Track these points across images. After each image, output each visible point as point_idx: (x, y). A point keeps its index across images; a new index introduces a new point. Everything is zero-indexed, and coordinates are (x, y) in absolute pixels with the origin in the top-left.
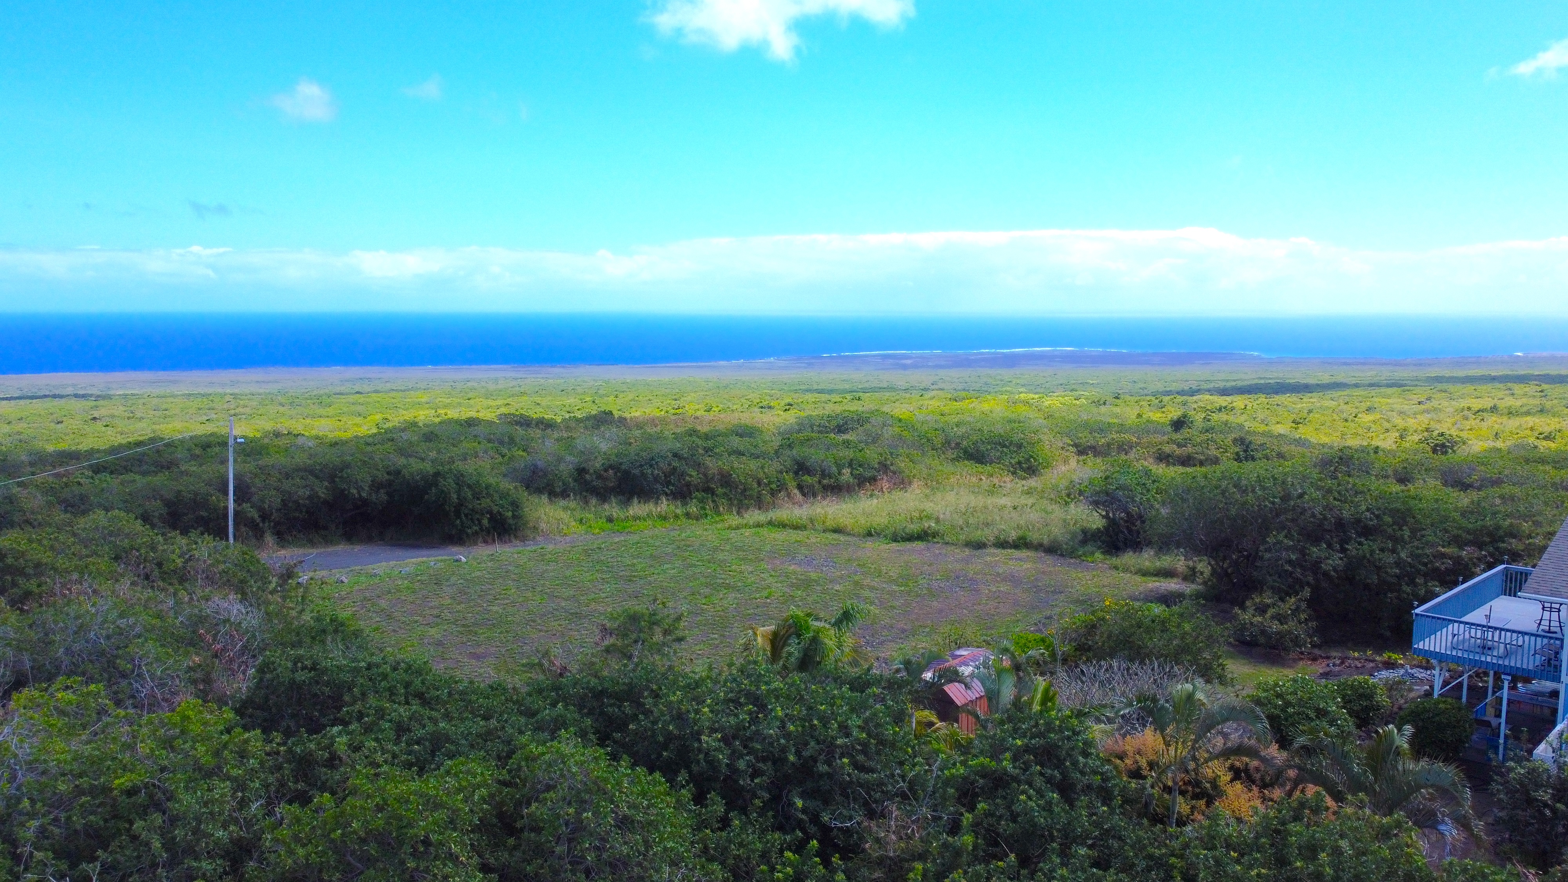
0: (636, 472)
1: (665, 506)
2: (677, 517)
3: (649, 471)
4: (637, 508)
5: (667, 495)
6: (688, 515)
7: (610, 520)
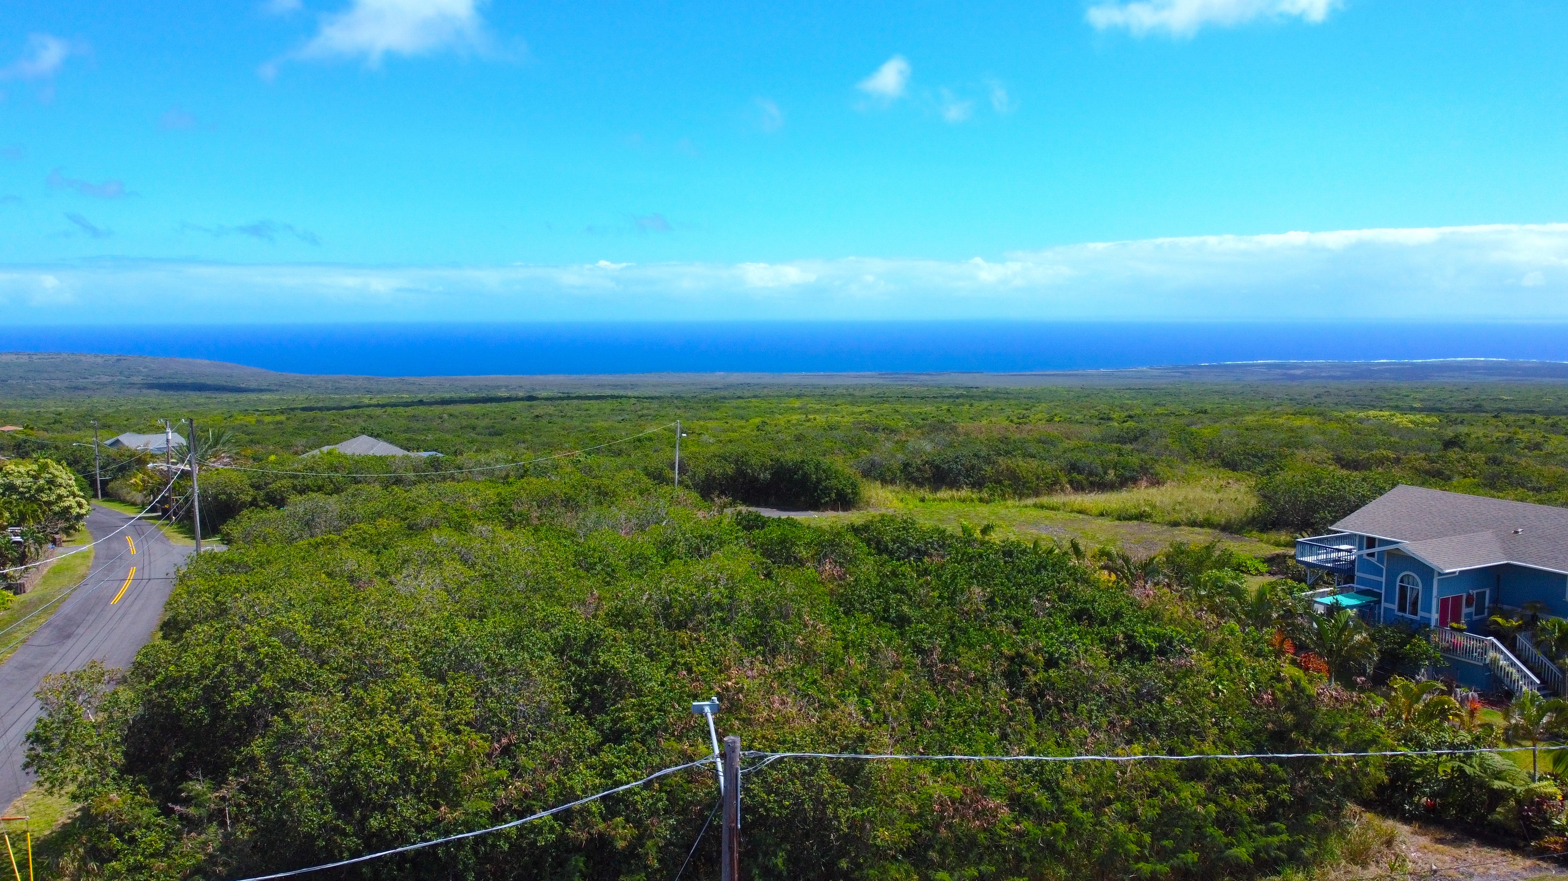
0: (946, 466)
1: (965, 493)
2: (972, 500)
3: (954, 466)
4: (943, 494)
5: (967, 484)
6: (981, 500)
7: (923, 500)
